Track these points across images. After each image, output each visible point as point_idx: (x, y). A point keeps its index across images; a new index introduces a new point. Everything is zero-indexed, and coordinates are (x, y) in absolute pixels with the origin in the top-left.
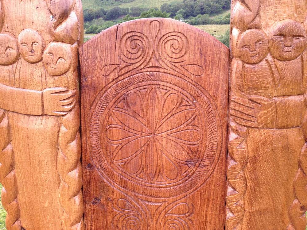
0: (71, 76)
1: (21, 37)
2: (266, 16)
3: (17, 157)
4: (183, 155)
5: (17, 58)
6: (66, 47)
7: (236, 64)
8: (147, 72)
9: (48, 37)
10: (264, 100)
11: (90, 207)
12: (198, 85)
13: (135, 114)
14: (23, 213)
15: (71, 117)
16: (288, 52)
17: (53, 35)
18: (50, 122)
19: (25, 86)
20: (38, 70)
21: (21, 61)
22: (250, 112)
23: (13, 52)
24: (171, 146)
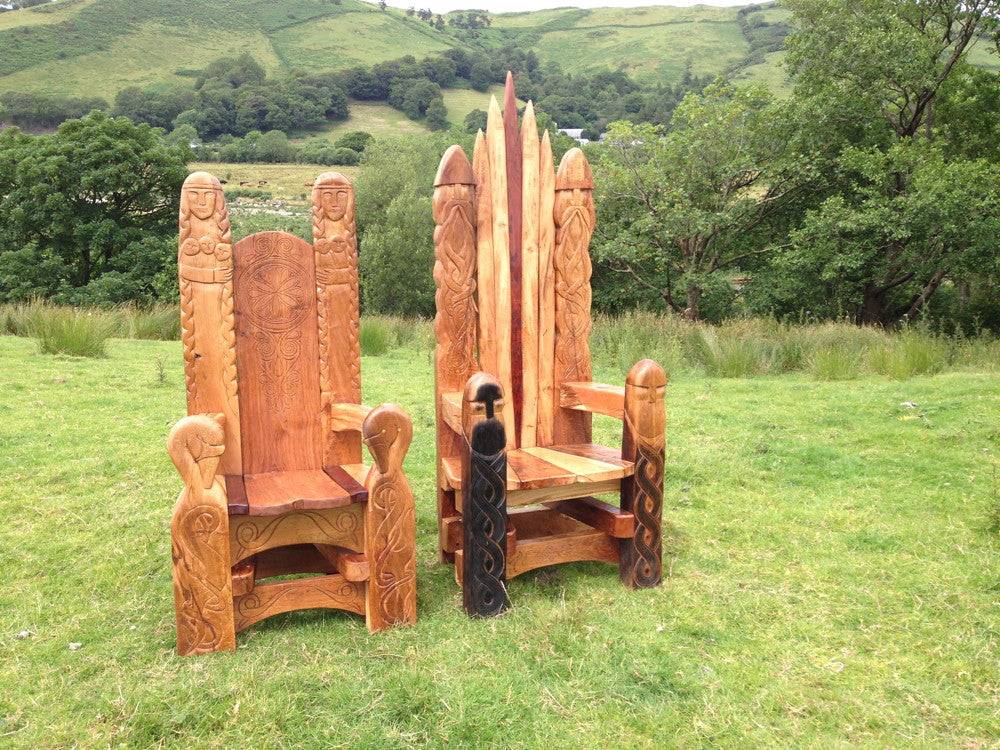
0: (230, 260)
1: (202, 240)
2: (328, 233)
3: (196, 308)
4: (293, 304)
5: (199, 252)
6: (229, 246)
7: (317, 254)
8: (271, 259)
9: (218, 241)
10: (332, 271)
11: (240, 339)
12: (299, 266)
13: (265, 282)
14: (197, 344)
15: (230, 283)
16: (339, 249)
17: (220, 239)
18: (218, 287)
19: (203, 267)
20: (212, 258)
22: (325, 276)
23: (197, 249)
24: (287, 299)
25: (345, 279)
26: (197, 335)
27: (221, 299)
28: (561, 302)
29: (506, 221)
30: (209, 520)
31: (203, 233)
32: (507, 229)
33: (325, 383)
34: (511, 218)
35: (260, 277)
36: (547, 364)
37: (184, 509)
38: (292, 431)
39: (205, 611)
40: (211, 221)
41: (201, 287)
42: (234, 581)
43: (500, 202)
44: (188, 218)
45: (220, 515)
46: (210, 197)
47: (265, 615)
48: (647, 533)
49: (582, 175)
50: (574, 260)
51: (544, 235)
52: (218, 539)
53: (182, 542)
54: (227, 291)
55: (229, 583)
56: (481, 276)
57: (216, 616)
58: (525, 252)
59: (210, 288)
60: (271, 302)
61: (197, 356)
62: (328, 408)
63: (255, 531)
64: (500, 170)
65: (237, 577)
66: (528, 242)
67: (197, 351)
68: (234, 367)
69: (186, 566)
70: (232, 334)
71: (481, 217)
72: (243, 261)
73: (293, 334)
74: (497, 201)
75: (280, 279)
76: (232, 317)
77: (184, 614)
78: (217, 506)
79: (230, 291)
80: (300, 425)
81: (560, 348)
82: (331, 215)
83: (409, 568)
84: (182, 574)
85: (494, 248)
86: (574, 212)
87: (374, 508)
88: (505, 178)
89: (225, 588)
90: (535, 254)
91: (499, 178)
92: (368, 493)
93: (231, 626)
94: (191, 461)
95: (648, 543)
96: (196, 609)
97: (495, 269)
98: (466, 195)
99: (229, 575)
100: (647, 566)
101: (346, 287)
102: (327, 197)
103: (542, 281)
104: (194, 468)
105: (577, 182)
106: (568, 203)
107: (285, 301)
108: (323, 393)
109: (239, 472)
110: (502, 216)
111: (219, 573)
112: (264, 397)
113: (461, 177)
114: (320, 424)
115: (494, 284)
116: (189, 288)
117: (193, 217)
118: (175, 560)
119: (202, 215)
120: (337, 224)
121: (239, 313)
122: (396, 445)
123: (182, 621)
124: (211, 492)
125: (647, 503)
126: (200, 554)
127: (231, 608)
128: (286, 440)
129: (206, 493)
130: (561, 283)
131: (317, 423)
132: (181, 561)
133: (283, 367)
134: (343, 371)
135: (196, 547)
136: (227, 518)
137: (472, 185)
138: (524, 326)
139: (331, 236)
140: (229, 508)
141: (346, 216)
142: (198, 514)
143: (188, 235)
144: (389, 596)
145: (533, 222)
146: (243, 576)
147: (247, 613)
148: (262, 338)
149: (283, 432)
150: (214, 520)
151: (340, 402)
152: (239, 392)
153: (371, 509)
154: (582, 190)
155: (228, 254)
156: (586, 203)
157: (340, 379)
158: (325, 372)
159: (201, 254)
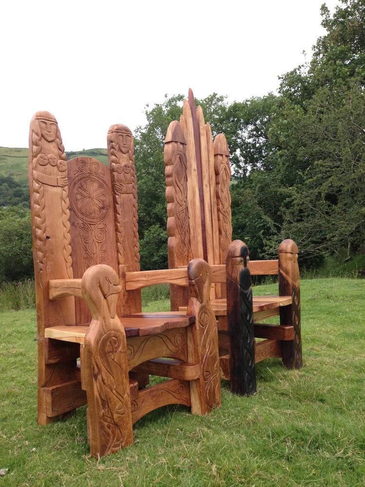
0: (66, 172)
1: (49, 156)
2: (121, 161)
4: (101, 205)
5: (48, 164)
6: (65, 162)
8: (87, 175)
9: (58, 158)
10: (124, 185)
13: (85, 190)
14: (48, 229)
15: (67, 188)
16: (127, 171)
17: (60, 157)
18: (59, 189)
19: (50, 175)
20: (55, 169)
21: (49, 165)
22: (121, 188)
25: (131, 191)
26: (47, 222)
27: (62, 199)
28: (221, 216)
29: (196, 169)
30: (115, 342)
31: (50, 151)
32: (196, 172)
33: (121, 258)
34: (198, 167)
35: (81, 185)
36: (217, 251)
37: (100, 334)
39: (115, 416)
40: (54, 144)
41: (49, 188)
43: (193, 158)
45: (121, 338)
46: (54, 127)
47: (141, 416)
48: (297, 337)
49: (226, 148)
50: (225, 193)
51: (212, 179)
52: (121, 357)
53: (100, 361)
54: (65, 194)
55: (129, 391)
56: (188, 197)
57: (122, 419)
58: (204, 186)
59: (55, 190)
60: (88, 203)
61: (48, 237)
62: (124, 275)
63: (133, 351)
64: (192, 139)
65: (132, 385)
66: (205, 182)
67: (47, 234)
68: (70, 247)
69: (103, 380)
70: (69, 223)
72: (72, 174)
73: (101, 226)
75: (93, 188)
76: (68, 212)
77: (103, 421)
78: (118, 331)
79: (67, 193)
81: (222, 242)
82: (123, 149)
83: (216, 367)
84: (101, 387)
85: (193, 181)
86: (224, 167)
88: (194, 144)
89: (126, 395)
90: (208, 188)
91: (192, 143)
92: (195, 318)
95: (298, 343)
96: (110, 415)
98: (182, 150)
99: (128, 384)
100: (298, 356)
101: (131, 196)
102: (121, 138)
103: (212, 204)
104: (105, 302)
105: (224, 151)
106: (221, 162)
107: (96, 204)
110: (194, 165)
111: (122, 383)
113: (180, 139)
115: (194, 204)
116: (42, 188)
117: (43, 139)
119: (50, 139)
120: (125, 156)
123: (102, 427)
124: (114, 320)
126: (111, 371)
127: (130, 410)
129: (112, 321)
130: (220, 206)
132: (99, 377)
133: (96, 248)
134: (131, 250)
135: (108, 364)
136: (125, 339)
137: (184, 144)
138: (206, 229)
139: (123, 163)
140: (126, 331)
141: (130, 152)
142: (108, 337)
143: (41, 151)
145: (207, 171)
148: (84, 228)
150: (117, 342)
151: (129, 271)
152: (73, 264)
153: (197, 328)
154: (226, 156)
155: (65, 168)
156: (228, 163)
157: (130, 256)
158: (121, 251)
159: (49, 166)
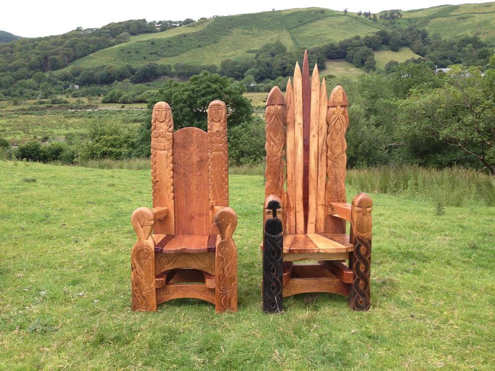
0: (171, 140)
1: (160, 131)
3: (157, 161)
4: (199, 160)
6: (171, 134)
7: (209, 137)
8: (190, 139)
9: (166, 131)
10: (215, 145)
11: (175, 174)
12: (201, 143)
13: (187, 150)
14: (157, 176)
15: (171, 150)
16: (218, 135)
17: (168, 131)
18: (166, 151)
20: (164, 139)
22: (212, 148)
23: (158, 135)
24: (196, 158)
25: (221, 149)
26: (157, 172)
27: (167, 157)
28: (329, 162)
29: (302, 122)
30: (146, 253)
31: (161, 128)
32: (302, 125)
33: (211, 196)
34: (304, 121)
35: (184, 147)
36: (322, 193)
37: (137, 247)
38: (196, 217)
39: (144, 293)
40: (164, 123)
41: (159, 152)
42: (156, 281)
43: (299, 113)
44: (155, 122)
45: (151, 251)
46: (164, 112)
47: (171, 298)
48: (361, 282)
49: (342, 100)
50: (337, 141)
51: (321, 129)
52: (150, 261)
53: (135, 262)
54: (170, 154)
55: (154, 282)
56: (288, 149)
57: (148, 296)
58: (311, 137)
59: (163, 152)
60: (189, 159)
61: (157, 182)
62: (212, 208)
63: (167, 260)
64: (299, 97)
65: (157, 279)
66: (313, 133)
67: (157, 179)
68: (172, 187)
69: (137, 272)
70: (172, 172)
71: (288, 120)
72: (177, 141)
73: (198, 173)
74: (297, 113)
75: (193, 148)
76: (171, 165)
77: (135, 293)
78: (150, 247)
79: (172, 153)
80: (200, 215)
81: (328, 185)
82: (215, 120)
83: (234, 285)
84: (135, 276)
85: (295, 135)
86: (337, 118)
87: (218, 255)
88: (301, 101)
89: (152, 284)
90: (316, 138)
91: (298, 100)
92: (215, 248)
93: (154, 301)
94: (140, 227)
95: (362, 288)
96: (140, 291)
97: (295, 145)
98: (280, 110)
99: (154, 277)
100: (361, 299)
101: (221, 153)
102: (214, 112)
103: (320, 151)
104: (141, 230)
105: (339, 103)
106: (334, 113)
107: (195, 158)
108: (210, 201)
109: (173, 234)
110: (299, 119)
111: (150, 277)
112: (185, 202)
113: (278, 101)
114: (208, 215)
115: (294, 153)
116: (155, 152)
117: (157, 121)
118: (132, 269)
119: (161, 120)
120: (217, 124)
121: (175, 164)
122: (229, 227)
123: (134, 296)
124: (147, 241)
125: (361, 267)
126: (142, 268)
127: (155, 293)
128: (194, 221)
129: (145, 241)
130: (329, 152)
131: (207, 214)
132: (135, 270)
133: (193, 188)
134: (219, 191)
135: (141, 265)
136: (154, 253)
137: (283, 105)
138: (310, 173)
139: (215, 129)
140: (155, 249)
141: (222, 120)
142: (142, 250)
143: (154, 129)
144: (225, 296)
145: (316, 123)
146: (160, 279)
147: (163, 296)
148: (185, 175)
149: (193, 217)
150: (148, 254)
151: (218, 205)
152: (174, 198)
153: (216, 256)
154: (342, 106)
155: (171, 137)
156: (343, 113)
157: (218, 195)
158: (211, 191)
159: (160, 137)
